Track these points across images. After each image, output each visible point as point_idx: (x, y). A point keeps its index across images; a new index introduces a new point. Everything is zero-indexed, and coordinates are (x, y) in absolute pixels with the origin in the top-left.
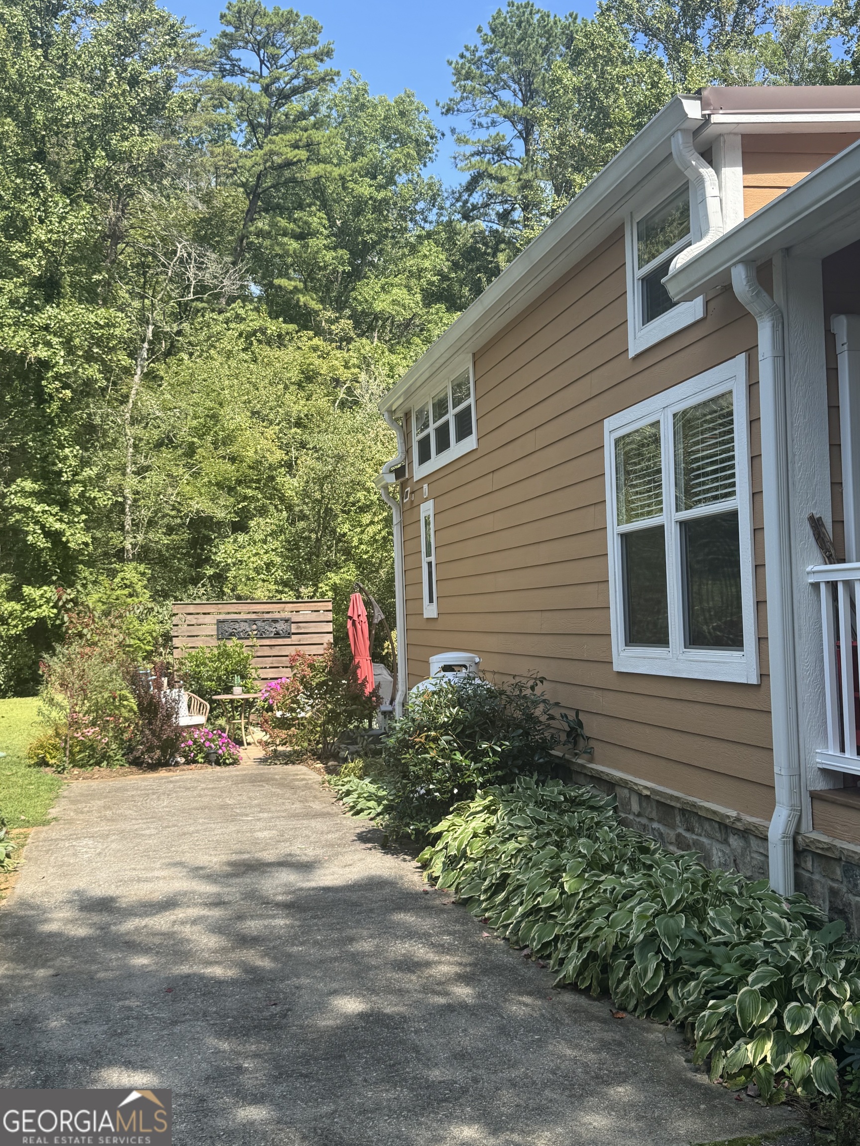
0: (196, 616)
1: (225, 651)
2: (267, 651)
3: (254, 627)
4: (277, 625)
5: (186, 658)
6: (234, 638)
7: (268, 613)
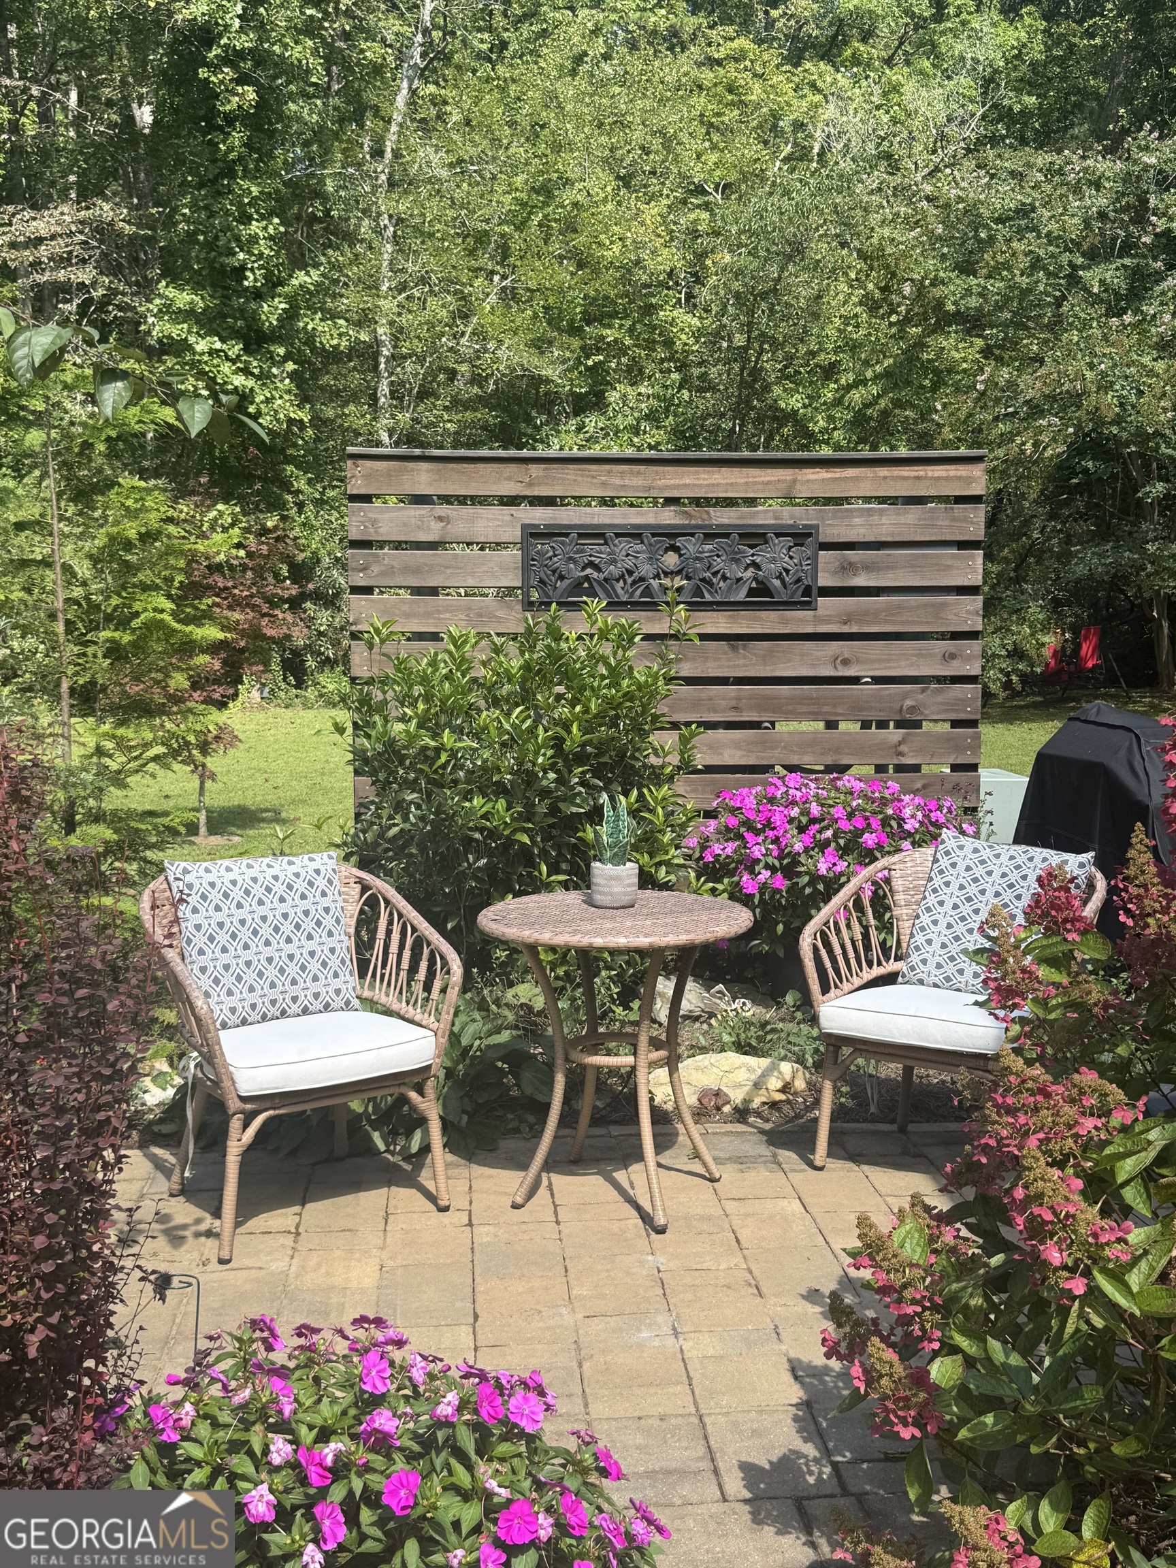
0: (443, 510)
1: (554, 656)
2: (720, 662)
3: (671, 560)
4: (762, 556)
5: (384, 682)
6: (596, 605)
7: (730, 502)
